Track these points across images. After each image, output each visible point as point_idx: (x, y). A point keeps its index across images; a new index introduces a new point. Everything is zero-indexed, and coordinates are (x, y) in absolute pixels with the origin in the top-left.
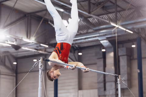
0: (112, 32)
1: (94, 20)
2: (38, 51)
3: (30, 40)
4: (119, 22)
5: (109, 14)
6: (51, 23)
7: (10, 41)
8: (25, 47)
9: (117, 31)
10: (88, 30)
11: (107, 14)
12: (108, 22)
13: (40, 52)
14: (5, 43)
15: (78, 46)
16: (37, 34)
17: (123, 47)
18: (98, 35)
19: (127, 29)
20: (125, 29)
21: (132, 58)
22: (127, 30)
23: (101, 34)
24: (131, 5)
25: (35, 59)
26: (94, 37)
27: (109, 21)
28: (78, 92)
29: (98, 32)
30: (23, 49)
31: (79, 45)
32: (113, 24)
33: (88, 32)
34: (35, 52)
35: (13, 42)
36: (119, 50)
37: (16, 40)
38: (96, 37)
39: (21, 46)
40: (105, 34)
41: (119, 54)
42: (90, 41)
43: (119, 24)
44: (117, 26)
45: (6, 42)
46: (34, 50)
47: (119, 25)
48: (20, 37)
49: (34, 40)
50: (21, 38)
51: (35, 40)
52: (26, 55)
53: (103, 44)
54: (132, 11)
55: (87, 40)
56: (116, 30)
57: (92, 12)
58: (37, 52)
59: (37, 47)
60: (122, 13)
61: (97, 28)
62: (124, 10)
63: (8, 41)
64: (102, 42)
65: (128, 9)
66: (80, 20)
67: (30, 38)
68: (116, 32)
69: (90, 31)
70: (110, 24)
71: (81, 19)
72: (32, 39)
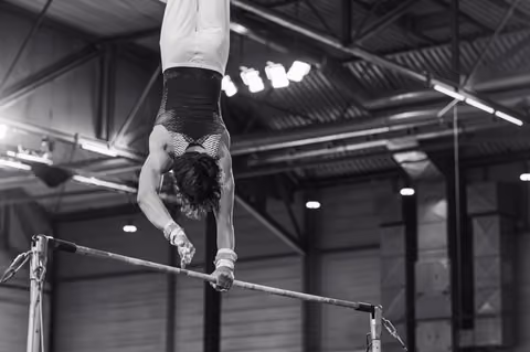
0: (435, 118)
1: (370, 71)
3: (108, 147)
4: (465, 83)
5: (427, 46)
9: (459, 114)
10: (345, 111)
11: (420, 47)
12: (423, 78)
14: (6, 157)
15: (306, 171)
17: (486, 179)
18: (385, 129)
19: (497, 107)
20: (490, 110)
21: (520, 224)
22: (499, 114)
23: (395, 128)
24: (517, 12)
25: (130, 224)
26: (368, 138)
27: (428, 76)
29: (382, 121)
31: (309, 167)
32: (441, 89)
33: (346, 116)
34: (127, 192)
36: (469, 190)
37: (51, 148)
38: (376, 137)
39: (73, 170)
40: (411, 126)
41: (471, 209)
42: (353, 151)
43: (468, 88)
44: (459, 97)
46: (124, 188)
47: (466, 91)
49: (125, 146)
50: (72, 140)
51: (130, 145)
52: (97, 205)
53: (404, 165)
54: (520, 38)
55: (340, 149)
56: (455, 111)
57: (359, 37)
60: (480, 43)
61: (381, 102)
62: (487, 31)
63: (20, 148)
64: (400, 158)
65: (505, 31)
66: (313, 67)
67: (107, 140)
68: (455, 118)
69: (353, 112)
70: (432, 88)
71: (318, 65)
72: (118, 143)
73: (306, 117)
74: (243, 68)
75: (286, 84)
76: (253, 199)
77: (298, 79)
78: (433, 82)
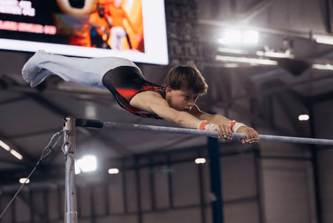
7: (270, 49)
8: (325, 64)
30: (316, 69)
35: (283, 50)
45: (260, 53)
48: (305, 33)
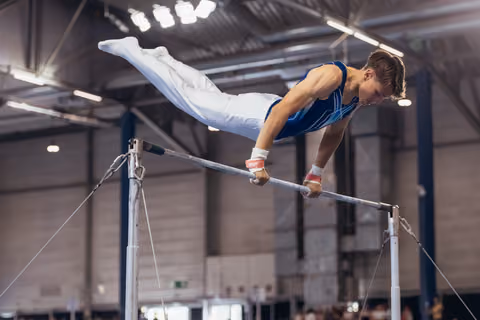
0: (327, 50)
1: (266, 9)
2: (66, 116)
3: (37, 76)
4: (355, 19)
6: (112, 17)
9: (348, 47)
10: (243, 44)
12: (317, 14)
13: (73, 118)
16: (63, 55)
18: (281, 61)
19: (382, 41)
20: (375, 43)
21: (398, 144)
22: (384, 47)
23: (290, 59)
25: (53, 144)
27: (322, 13)
28: (205, 262)
29: (278, 52)
32: (334, 24)
33: (245, 49)
34: (53, 117)
38: (271, 67)
39: (5, 97)
40: (303, 57)
41: (354, 132)
42: (251, 80)
43: (356, 23)
44: (348, 31)
46: (51, 112)
47: (355, 27)
49: (51, 75)
50: (5, 70)
51: (56, 74)
52: (23, 128)
55: (239, 78)
56: (345, 44)
58: (61, 118)
59: (61, 99)
61: (277, 36)
66: (218, 6)
67: (36, 69)
68: (345, 50)
69: (251, 45)
70: (324, 24)
71: (221, 4)
72: (45, 73)
73: (208, 50)
74: (156, 6)
75: (193, 20)
76: (161, 123)
77: (205, 15)
78: (327, 17)
